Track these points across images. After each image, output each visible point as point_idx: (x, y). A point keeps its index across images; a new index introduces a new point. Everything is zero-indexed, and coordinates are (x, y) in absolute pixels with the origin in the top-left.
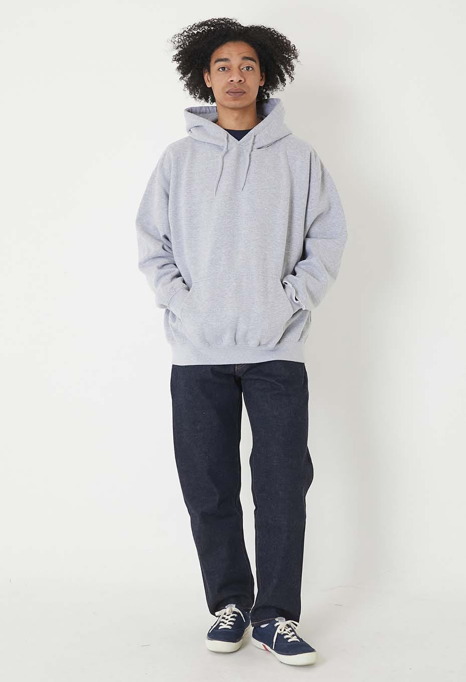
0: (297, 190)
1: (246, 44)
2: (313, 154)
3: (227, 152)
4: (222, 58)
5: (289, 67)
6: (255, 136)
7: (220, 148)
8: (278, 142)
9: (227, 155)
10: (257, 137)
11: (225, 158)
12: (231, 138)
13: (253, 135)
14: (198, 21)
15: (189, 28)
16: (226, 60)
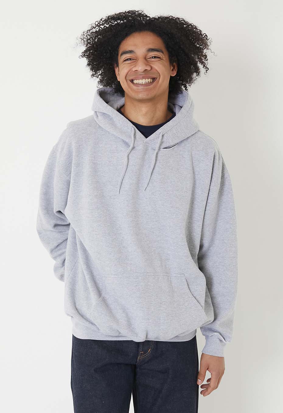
0: (198, 191)
1: (151, 34)
2: (217, 154)
3: (133, 148)
4: (127, 50)
5: (203, 58)
6: (163, 136)
7: (127, 144)
8: (185, 142)
9: (133, 151)
10: (165, 137)
11: (130, 155)
12: (139, 133)
13: (161, 135)
14: (104, 16)
15: (97, 23)
16: (131, 52)
